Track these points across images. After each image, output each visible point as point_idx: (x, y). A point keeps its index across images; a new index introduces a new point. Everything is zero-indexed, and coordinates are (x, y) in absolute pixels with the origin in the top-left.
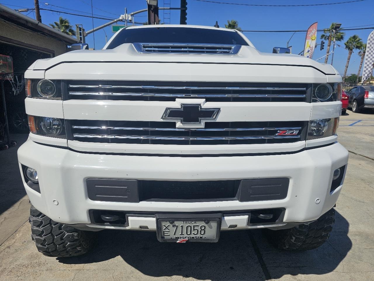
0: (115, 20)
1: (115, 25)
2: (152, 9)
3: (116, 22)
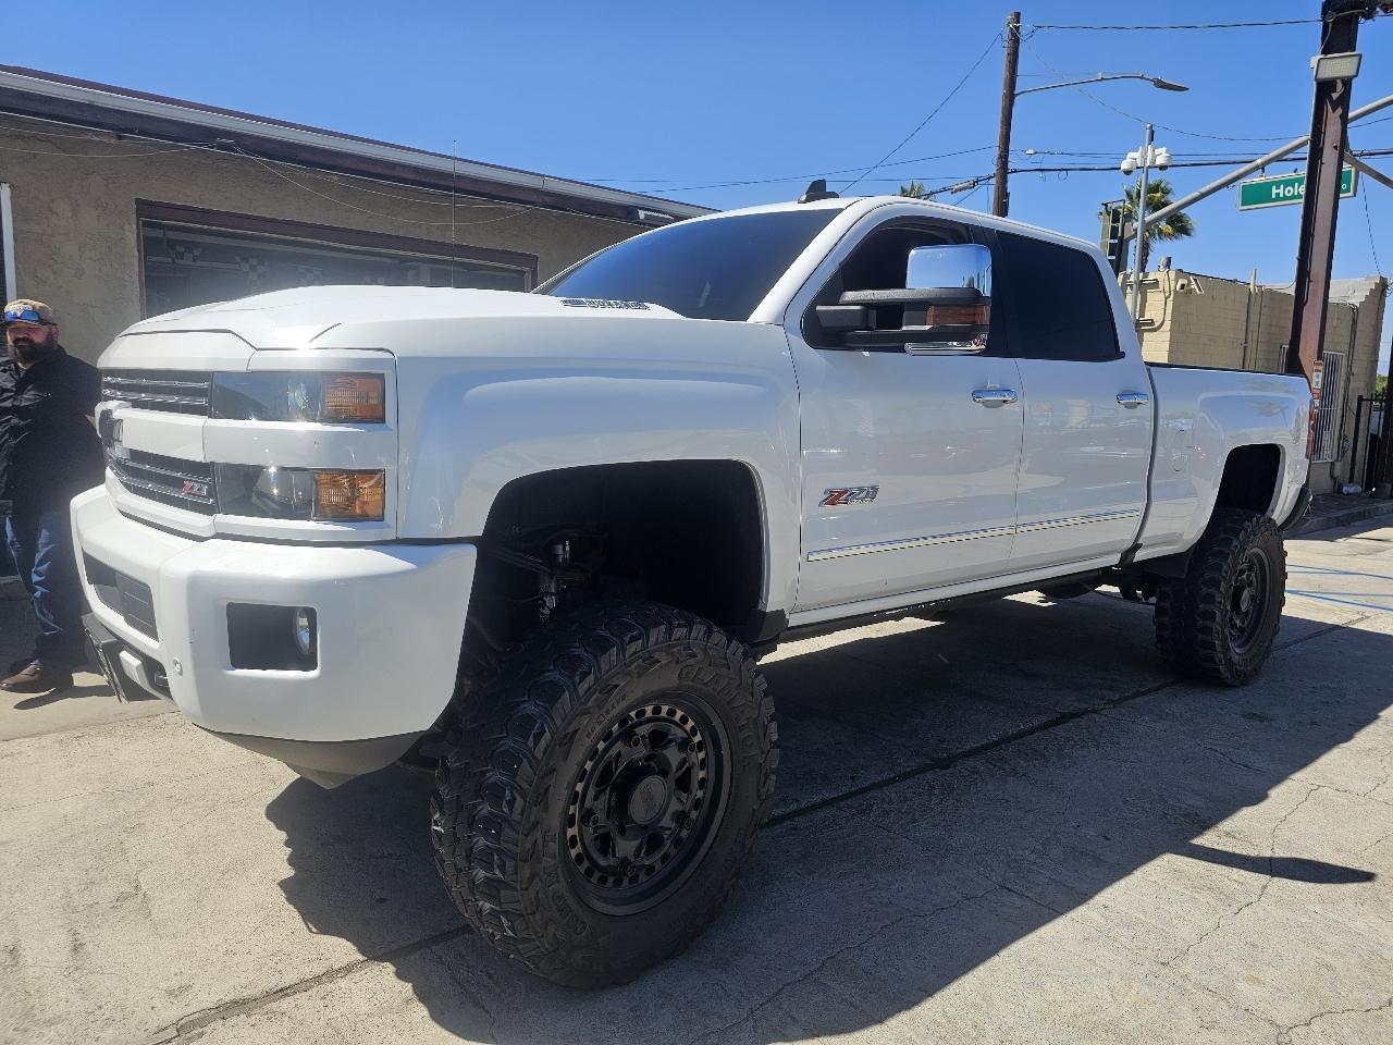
0: (1259, 161)
1: (1256, 179)
2: (1335, 96)
3: (1262, 167)
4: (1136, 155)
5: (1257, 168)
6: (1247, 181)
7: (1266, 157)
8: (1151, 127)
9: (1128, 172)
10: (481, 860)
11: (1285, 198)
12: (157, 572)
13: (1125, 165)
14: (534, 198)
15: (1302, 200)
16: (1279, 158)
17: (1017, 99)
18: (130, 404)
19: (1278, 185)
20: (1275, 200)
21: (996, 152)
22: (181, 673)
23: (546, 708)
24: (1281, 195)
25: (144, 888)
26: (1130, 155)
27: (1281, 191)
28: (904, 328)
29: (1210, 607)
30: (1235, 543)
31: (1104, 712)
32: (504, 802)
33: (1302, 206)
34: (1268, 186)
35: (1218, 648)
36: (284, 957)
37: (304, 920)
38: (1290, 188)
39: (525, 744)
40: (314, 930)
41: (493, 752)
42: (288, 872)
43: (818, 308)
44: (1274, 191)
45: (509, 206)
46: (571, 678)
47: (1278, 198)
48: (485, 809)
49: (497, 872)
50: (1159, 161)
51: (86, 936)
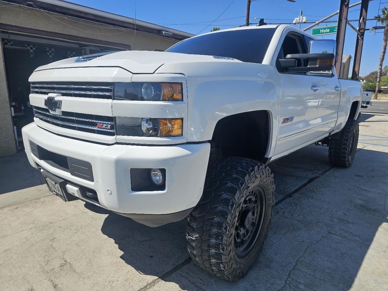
0: (317, 22)
1: (316, 27)
2: (346, 3)
3: (318, 24)
4: (298, 19)
5: (317, 24)
6: (313, 28)
7: (319, 21)
8: (302, 11)
9: (295, 24)
10: (215, 247)
11: (324, 33)
12: (94, 158)
13: (294, 22)
14: (130, 26)
15: (336, 33)
16: (322, 22)
17: (251, 3)
18: (61, 94)
19: (322, 29)
20: (321, 33)
21: (246, 18)
22: (111, 194)
23: (232, 196)
24: (323, 32)
25: (68, 261)
26: (296, 19)
27: (323, 31)
28: (308, 66)
29: (346, 147)
30: (352, 128)
31: (321, 177)
32: (223, 228)
33: (336, 34)
34: (319, 29)
35: (347, 158)
36: (130, 281)
37: (137, 270)
38: (325, 30)
39: (228, 208)
40: (142, 273)
41: (215, 211)
42: (122, 253)
43: (280, 60)
44: (321, 31)
45: (121, 29)
46: (238, 185)
47: (322, 33)
48: (215, 230)
49: (221, 250)
50: (304, 21)
51: (57, 282)
